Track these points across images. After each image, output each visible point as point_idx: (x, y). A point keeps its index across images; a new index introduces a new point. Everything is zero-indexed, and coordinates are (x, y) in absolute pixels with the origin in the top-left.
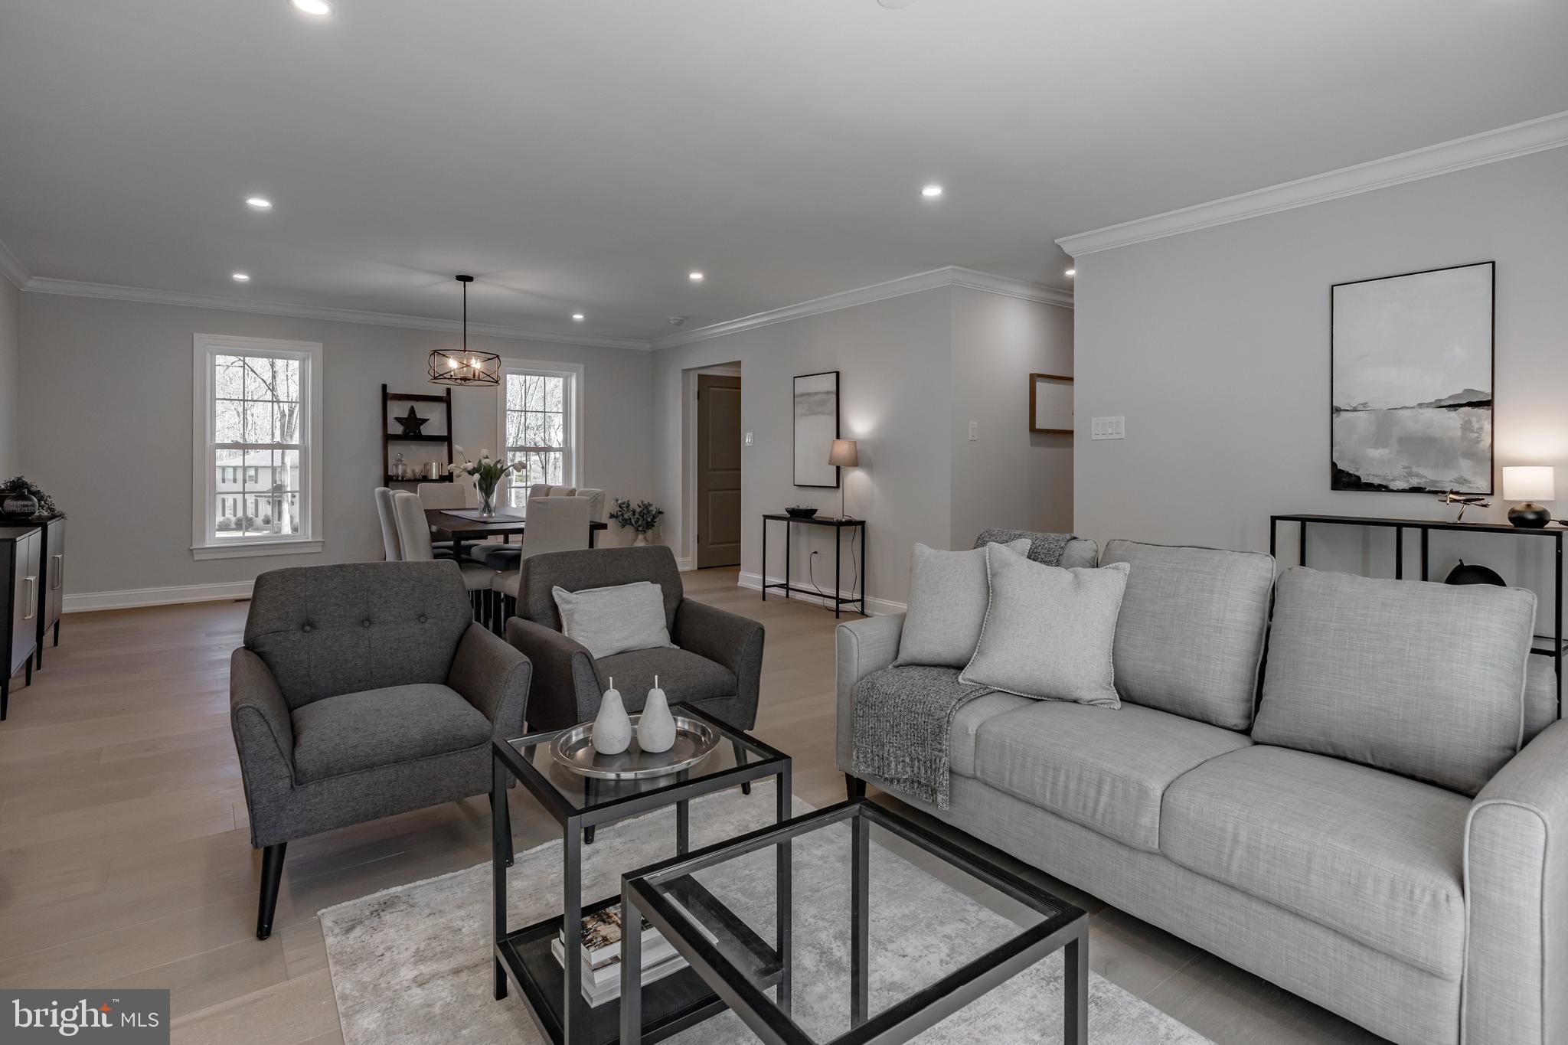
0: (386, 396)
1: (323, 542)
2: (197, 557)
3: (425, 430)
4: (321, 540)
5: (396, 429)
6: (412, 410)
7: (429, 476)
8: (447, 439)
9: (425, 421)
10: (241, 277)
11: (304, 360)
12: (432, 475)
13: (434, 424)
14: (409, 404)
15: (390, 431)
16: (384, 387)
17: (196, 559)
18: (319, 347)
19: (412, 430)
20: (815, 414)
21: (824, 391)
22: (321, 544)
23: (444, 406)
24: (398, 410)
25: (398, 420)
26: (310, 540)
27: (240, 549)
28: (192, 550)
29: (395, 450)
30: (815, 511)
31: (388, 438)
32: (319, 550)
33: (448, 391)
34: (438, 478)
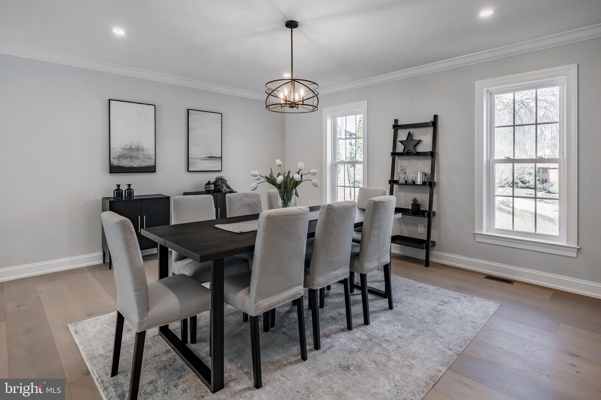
0: (397, 127)
3: (419, 149)
5: (400, 148)
6: (411, 135)
7: (416, 182)
8: (432, 154)
9: (419, 142)
12: (417, 181)
13: (425, 146)
14: (409, 131)
15: (397, 151)
16: (396, 121)
19: (411, 150)
24: (403, 135)
25: (402, 142)
29: (401, 162)
31: (394, 154)
33: (436, 117)
34: (422, 184)
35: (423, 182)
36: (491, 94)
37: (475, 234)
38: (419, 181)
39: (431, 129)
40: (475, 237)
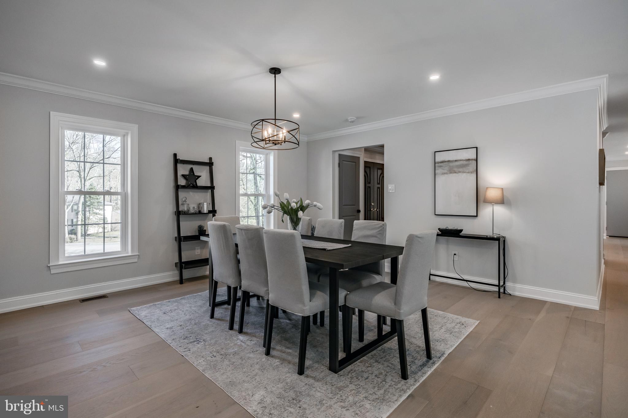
0: (176, 161)
1: (138, 255)
2: (53, 271)
4: (138, 254)
5: (182, 182)
6: (192, 170)
7: (201, 210)
8: (212, 188)
9: (199, 177)
10: (100, 63)
11: (124, 136)
12: (204, 210)
13: (203, 181)
14: (190, 166)
15: (179, 183)
16: (175, 155)
17: (52, 273)
18: (135, 127)
19: (192, 183)
20: (456, 173)
21: (464, 159)
22: (138, 257)
23: (208, 168)
24: (183, 170)
25: (184, 176)
26: (130, 254)
27: (83, 263)
28: (49, 267)
29: (182, 194)
30: (461, 231)
31: (177, 187)
32: (136, 260)
33: (211, 159)
34: (207, 212)
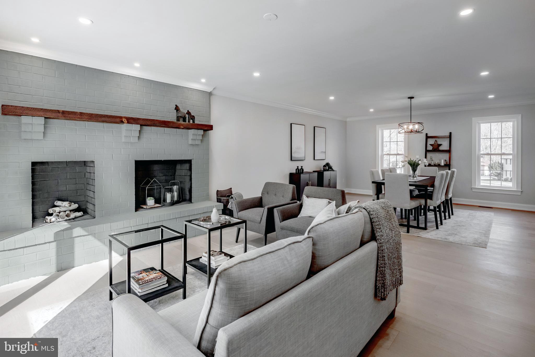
0: (427, 137)
3: (441, 148)
5: (430, 148)
6: (436, 142)
8: (449, 151)
9: (440, 145)
12: (441, 164)
13: (445, 146)
14: (436, 139)
15: (428, 149)
16: (427, 134)
19: (436, 149)
24: (431, 141)
25: (431, 145)
29: (430, 155)
31: (427, 151)
33: (450, 133)
35: (445, 164)
36: (479, 123)
37: (472, 188)
38: (442, 164)
39: (448, 139)
40: (472, 190)
